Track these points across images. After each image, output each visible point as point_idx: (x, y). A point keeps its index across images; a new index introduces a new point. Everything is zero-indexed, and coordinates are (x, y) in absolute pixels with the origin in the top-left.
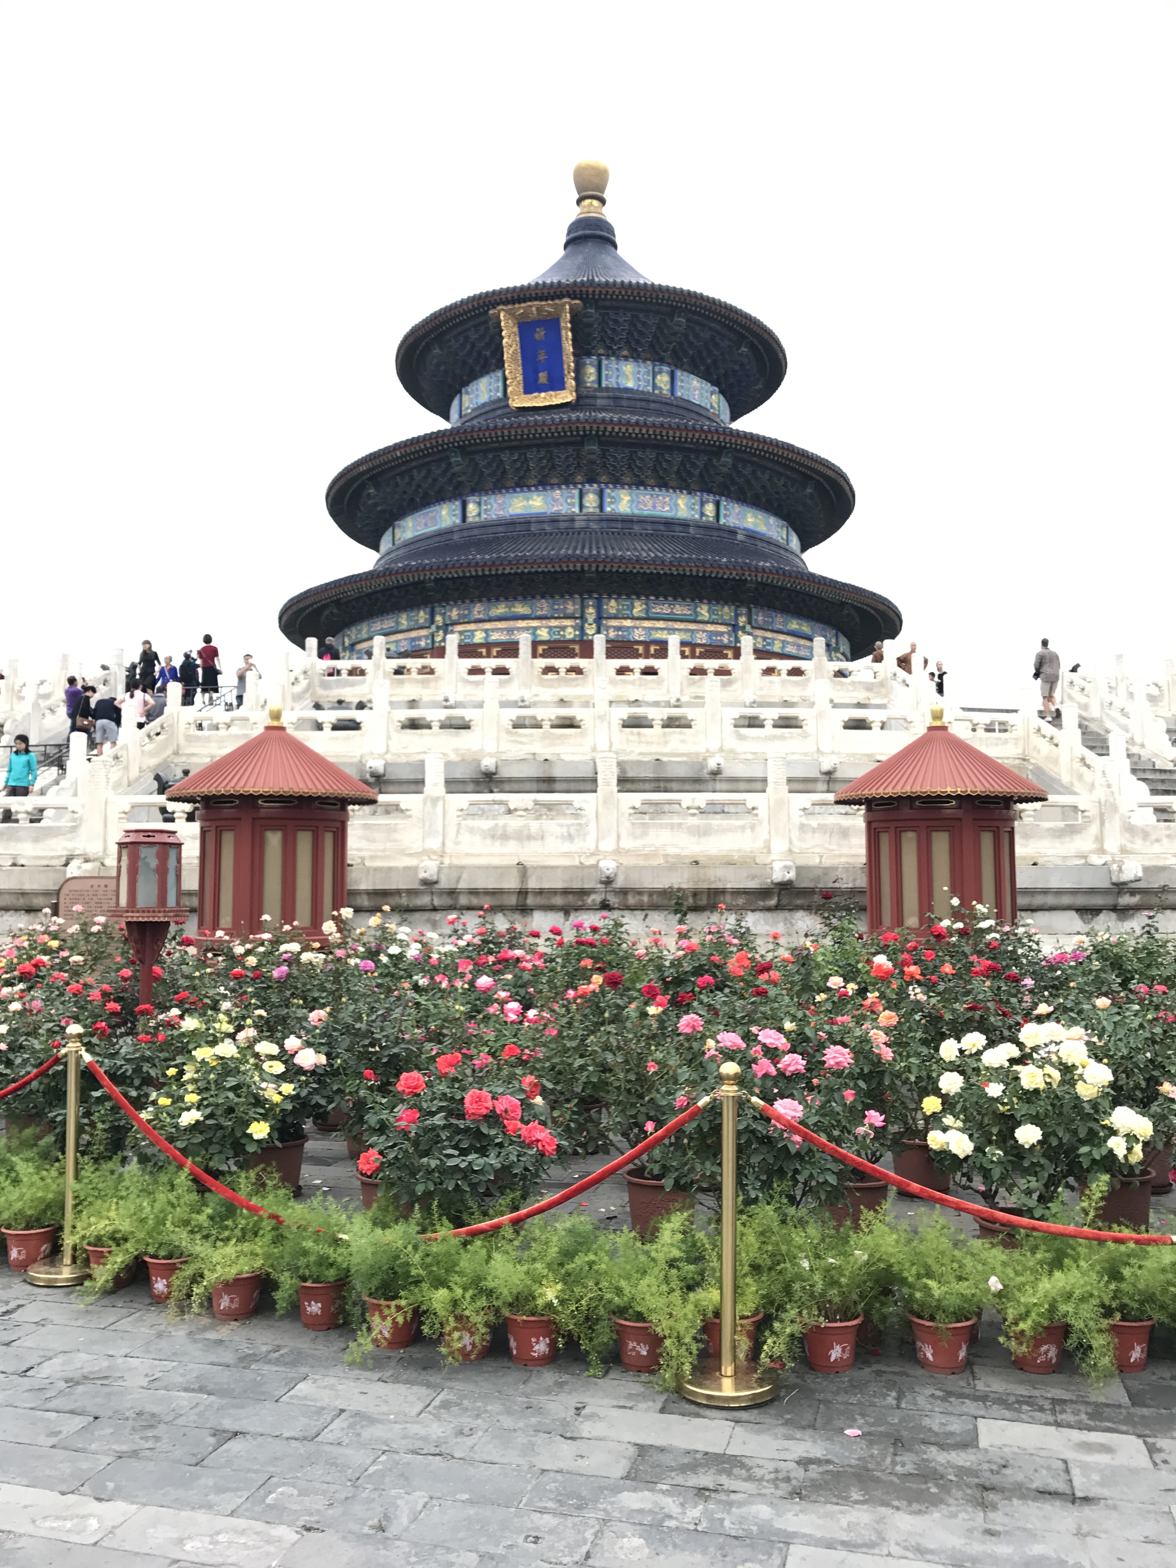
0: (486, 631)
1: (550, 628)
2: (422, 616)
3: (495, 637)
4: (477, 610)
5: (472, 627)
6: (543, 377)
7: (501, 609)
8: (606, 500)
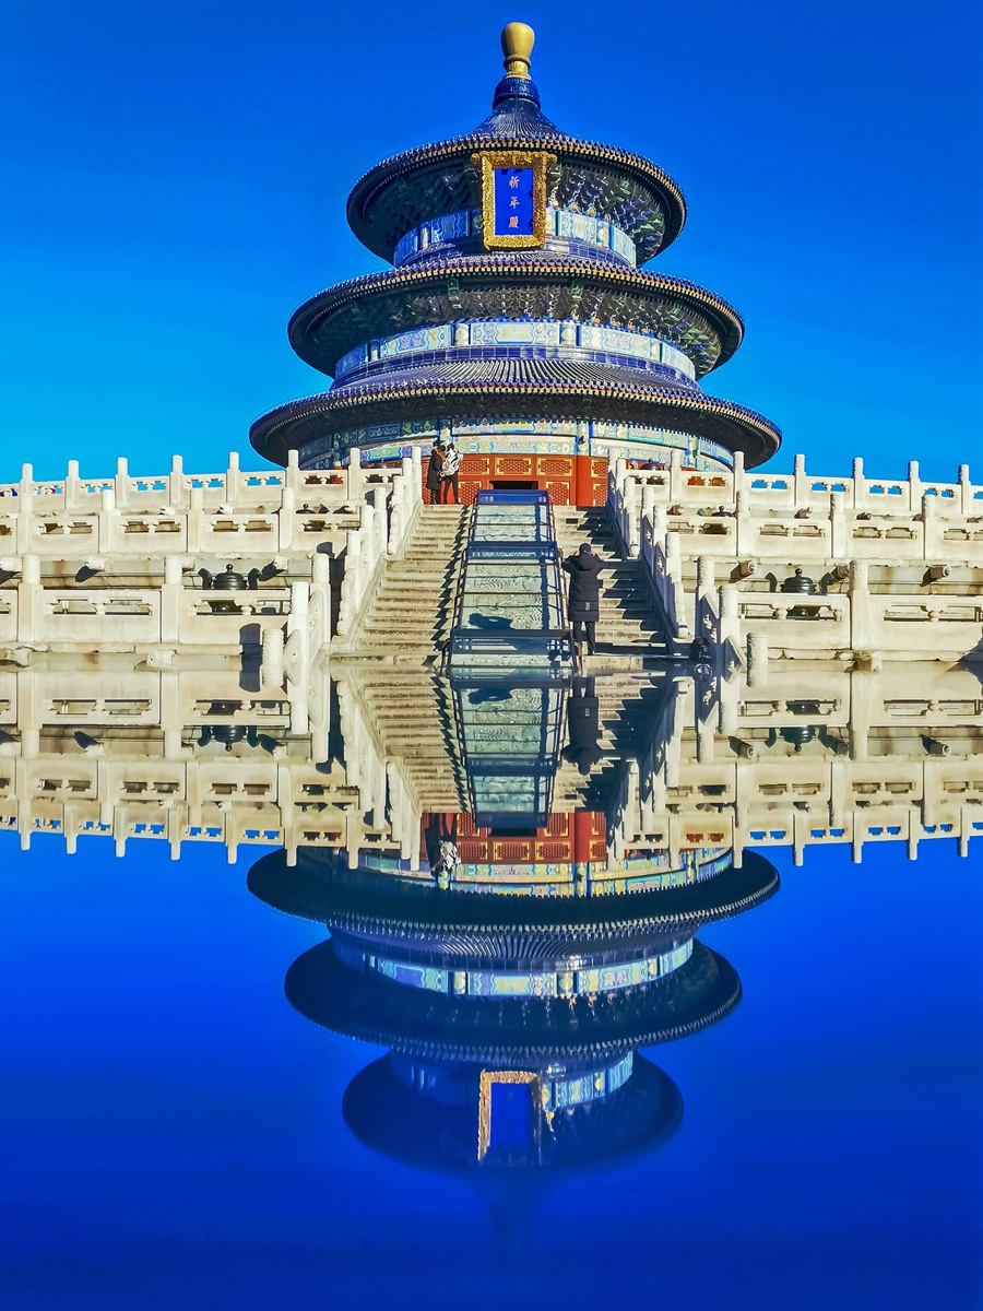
0: (491, 443)
1: (549, 443)
3: (499, 449)
4: (484, 424)
5: (479, 438)
6: (514, 222)
8: (583, 336)
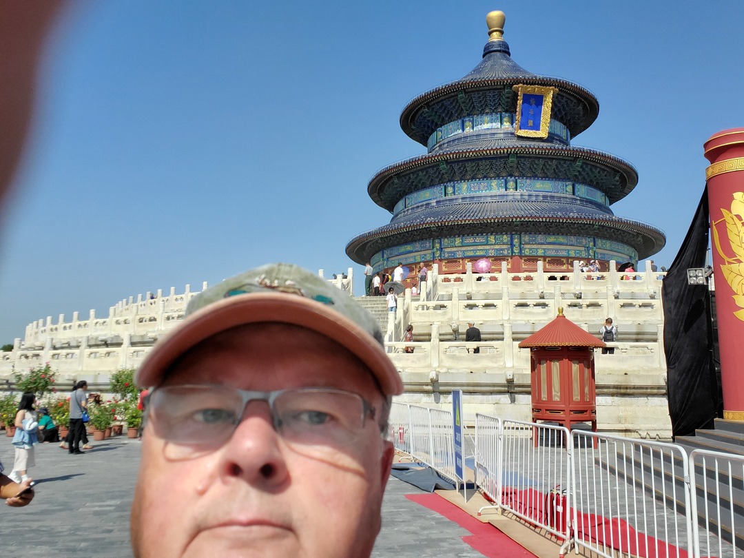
0: (544, 249)
1: (575, 250)
2: (506, 238)
3: (548, 253)
4: (540, 238)
5: (535, 246)
6: (531, 123)
7: (552, 239)
8: (576, 190)
